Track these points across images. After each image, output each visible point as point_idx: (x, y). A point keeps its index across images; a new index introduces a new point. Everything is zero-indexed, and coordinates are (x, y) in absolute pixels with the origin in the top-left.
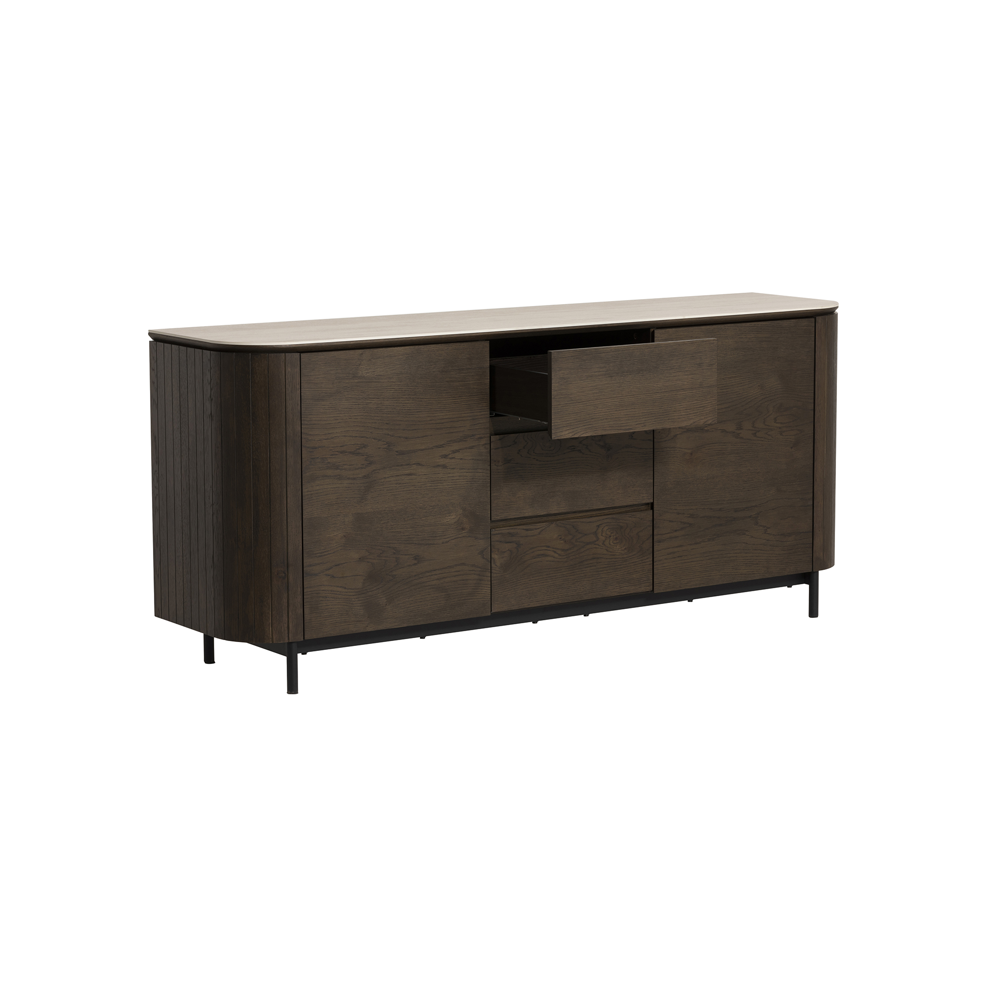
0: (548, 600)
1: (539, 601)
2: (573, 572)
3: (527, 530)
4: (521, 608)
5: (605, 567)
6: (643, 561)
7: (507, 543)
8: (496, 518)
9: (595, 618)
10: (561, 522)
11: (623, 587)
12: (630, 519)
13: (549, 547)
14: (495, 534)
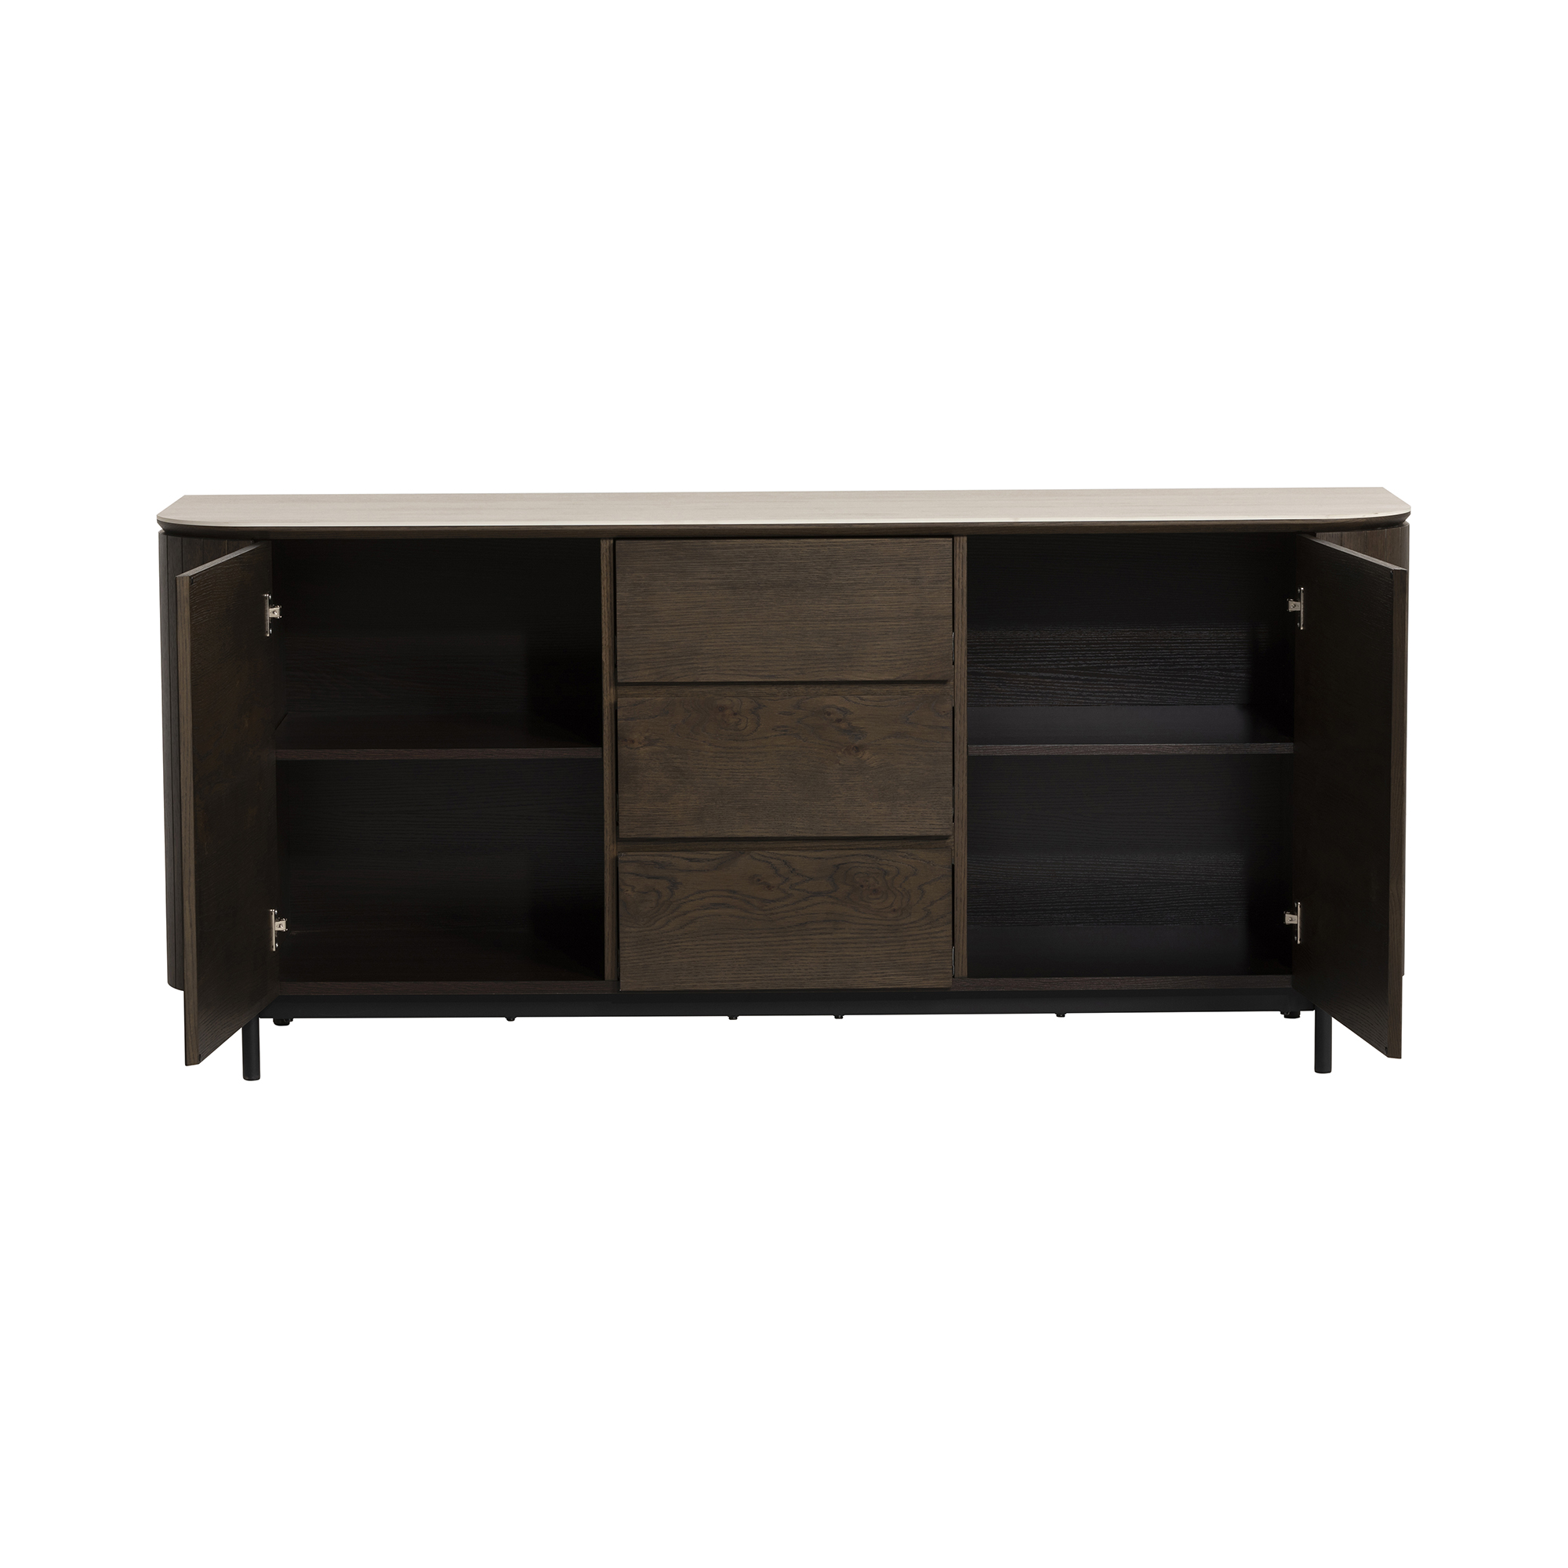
0: (734, 981)
1: (716, 982)
2: (785, 940)
3: (691, 860)
4: (678, 989)
5: (853, 938)
6: (932, 935)
7: (649, 878)
8: (629, 834)
9: (854, 1023)
10: (760, 852)
11: (890, 976)
12: (905, 859)
13: (735, 892)
14: (625, 862)
